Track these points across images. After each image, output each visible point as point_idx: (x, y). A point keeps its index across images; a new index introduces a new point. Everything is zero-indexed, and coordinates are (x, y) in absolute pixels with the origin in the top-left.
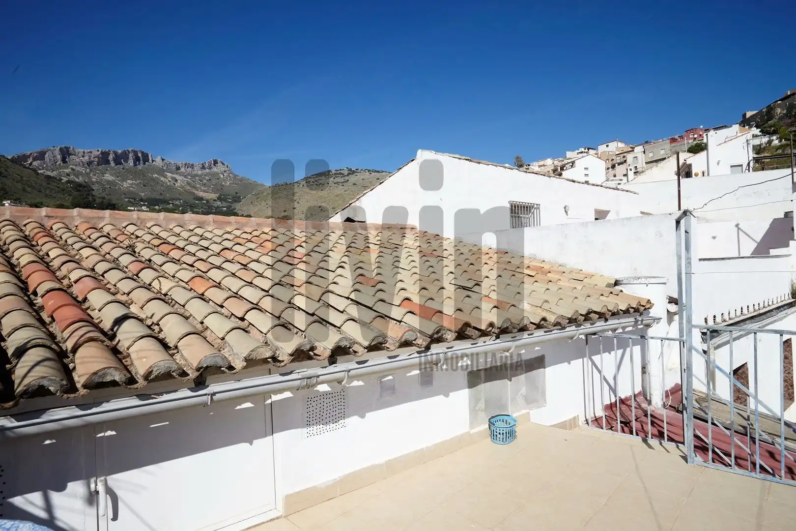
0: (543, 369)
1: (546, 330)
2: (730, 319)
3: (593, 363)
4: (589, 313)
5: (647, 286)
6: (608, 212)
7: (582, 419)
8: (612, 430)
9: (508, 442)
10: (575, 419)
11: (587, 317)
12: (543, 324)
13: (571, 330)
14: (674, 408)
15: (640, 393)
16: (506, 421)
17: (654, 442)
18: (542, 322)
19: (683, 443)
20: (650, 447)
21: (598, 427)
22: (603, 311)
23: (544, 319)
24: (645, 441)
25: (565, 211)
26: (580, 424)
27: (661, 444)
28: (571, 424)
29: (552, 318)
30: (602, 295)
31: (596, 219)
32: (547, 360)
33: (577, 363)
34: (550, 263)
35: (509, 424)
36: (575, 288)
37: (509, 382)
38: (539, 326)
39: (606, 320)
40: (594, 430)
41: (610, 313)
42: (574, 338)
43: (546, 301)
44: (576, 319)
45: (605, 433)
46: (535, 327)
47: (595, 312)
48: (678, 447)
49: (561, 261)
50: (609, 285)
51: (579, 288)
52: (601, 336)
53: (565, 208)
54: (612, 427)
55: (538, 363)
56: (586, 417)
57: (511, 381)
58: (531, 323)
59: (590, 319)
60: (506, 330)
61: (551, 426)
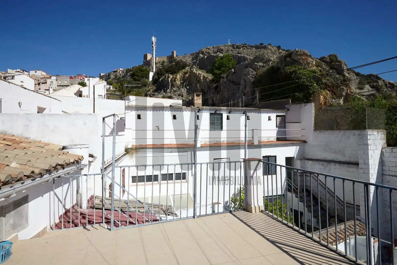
0: (27, 204)
1: (32, 178)
3: (55, 194)
4: (57, 165)
5: (81, 149)
6: (45, 109)
7: (49, 227)
8: (65, 228)
9: (6, 259)
10: (45, 228)
11: (55, 168)
12: (32, 175)
13: (46, 177)
14: (92, 207)
15: (75, 204)
16: (3, 246)
17: (88, 227)
18: (31, 174)
19: (102, 223)
20: (88, 230)
21: (58, 229)
22: (63, 164)
23: (33, 172)
24: (85, 228)
25: (19, 105)
26: (48, 230)
27: (92, 226)
28: (44, 232)
29: (37, 171)
30: (59, 155)
31: (38, 112)
32: (30, 198)
33: (47, 195)
34: (19, 137)
35: (5, 249)
36: (42, 152)
37: (4, 218)
38: (28, 177)
39: (64, 168)
40: (57, 232)
41: (66, 165)
42: (49, 181)
43: (29, 161)
44: (50, 170)
45: (64, 231)
46: (27, 177)
47: (59, 165)
48: (100, 225)
49: (26, 135)
50: (60, 149)
51: (44, 151)
52: (63, 178)
53: (19, 103)
54: (66, 226)
55: (25, 200)
56: (50, 226)
57: (5, 217)
58: (25, 176)
59: (57, 169)
60: (7, 183)
61: (31, 238)
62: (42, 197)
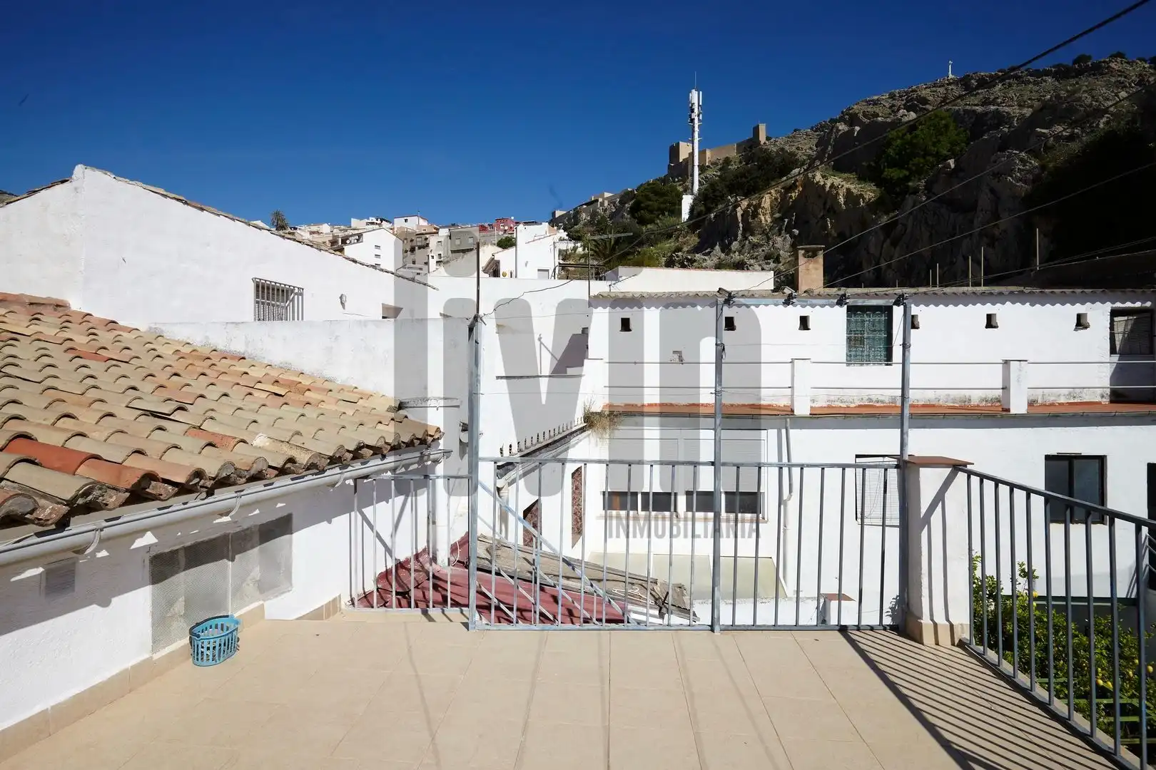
0: (287, 537)
1: (295, 476)
2: (526, 448)
3: (365, 518)
4: (360, 448)
5: (437, 409)
7: (346, 599)
8: (385, 607)
9: (222, 659)
10: (335, 602)
11: (357, 454)
12: (290, 468)
13: (333, 474)
14: (463, 563)
15: (424, 550)
16: (222, 625)
17: (434, 612)
18: (288, 465)
19: (467, 606)
20: (431, 619)
21: (368, 607)
22: (378, 445)
23: (291, 460)
24: (425, 613)
25: (342, 303)
26: (343, 606)
27: (443, 612)
28: (333, 606)
29: (303, 458)
30: (380, 422)
31: (383, 317)
32: (295, 521)
33: (341, 521)
34: (310, 376)
35: (227, 629)
36: (344, 413)
37: (230, 563)
38: (282, 472)
39: (384, 457)
40: (363, 612)
41: (389, 447)
42: (336, 486)
43: (298, 433)
44: (340, 457)
45: (378, 611)
46: (276, 472)
47: (368, 447)
48: (462, 612)
49: (328, 373)
50: (390, 409)
51: (350, 412)
52: (375, 480)
53: (341, 298)
54: (387, 602)
55: (281, 527)
56: (351, 596)
57: (233, 560)
58: (270, 467)
59: (362, 457)
60: (226, 482)
61: (297, 619)
62: (330, 522)
